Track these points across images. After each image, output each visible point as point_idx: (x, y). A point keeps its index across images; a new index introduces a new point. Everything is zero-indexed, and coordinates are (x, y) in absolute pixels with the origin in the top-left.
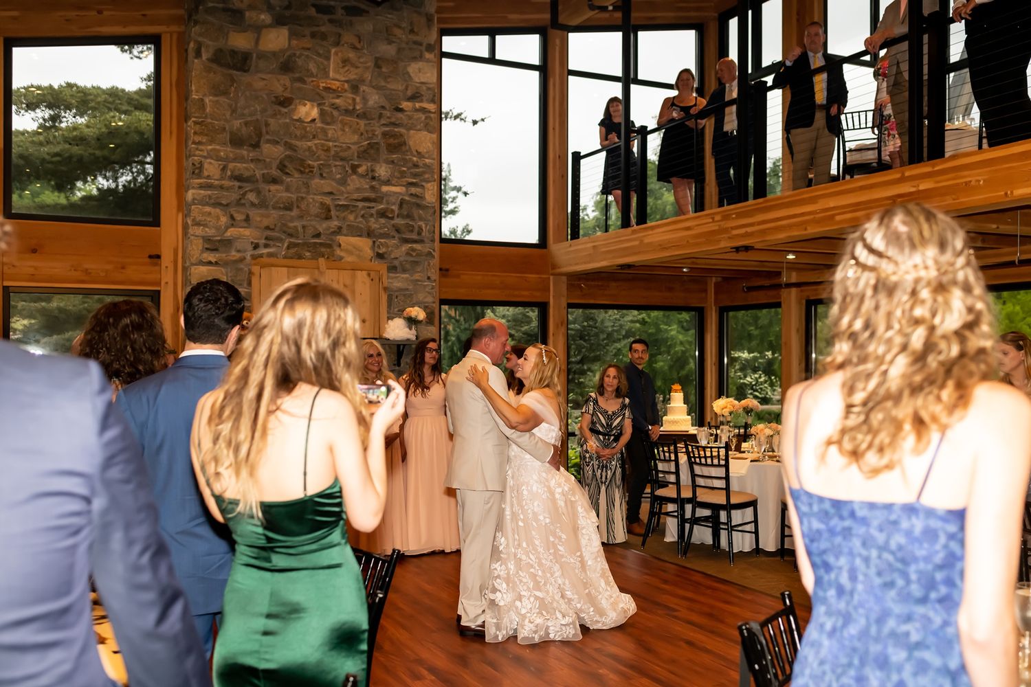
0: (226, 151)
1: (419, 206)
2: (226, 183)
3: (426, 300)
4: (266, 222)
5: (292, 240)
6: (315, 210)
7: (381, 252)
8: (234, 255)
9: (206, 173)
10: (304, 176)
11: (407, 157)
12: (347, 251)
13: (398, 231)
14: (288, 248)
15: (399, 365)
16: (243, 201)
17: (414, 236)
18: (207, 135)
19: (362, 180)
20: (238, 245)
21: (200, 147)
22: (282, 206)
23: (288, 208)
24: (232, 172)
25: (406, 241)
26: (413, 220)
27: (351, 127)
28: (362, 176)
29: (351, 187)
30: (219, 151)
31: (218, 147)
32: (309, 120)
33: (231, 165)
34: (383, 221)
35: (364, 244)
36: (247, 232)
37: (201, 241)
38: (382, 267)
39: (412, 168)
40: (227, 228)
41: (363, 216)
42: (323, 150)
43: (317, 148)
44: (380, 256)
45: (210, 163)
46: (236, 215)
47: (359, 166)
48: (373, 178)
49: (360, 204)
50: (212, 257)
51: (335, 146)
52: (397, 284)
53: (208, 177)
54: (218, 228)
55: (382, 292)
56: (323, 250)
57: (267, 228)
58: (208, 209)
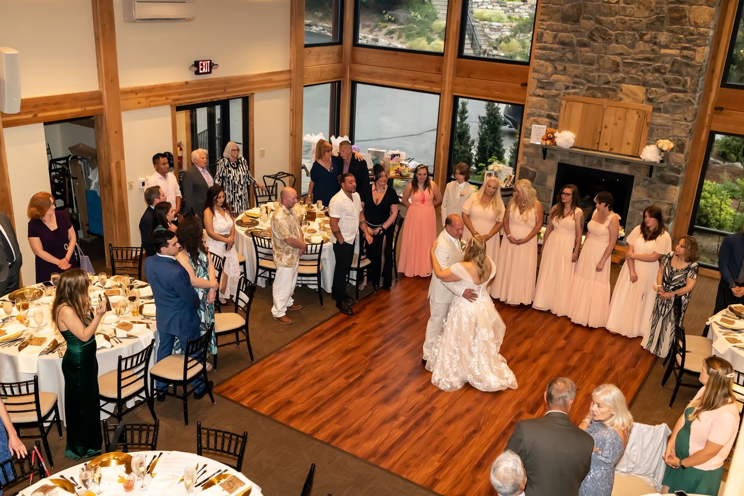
0: (560, 25)
1: (688, 65)
2: (556, 46)
3: (680, 135)
4: (576, 72)
5: (590, 85)
6: (608, 65)
7: (650, 97)
8: (554, 92)
9: (544, 40)
10: (605, 41)
11: (685, 27)
12: (626, 95)
13: (667, 83)
14: (587, 90)
15: (650, 176)
16: (563, 58)
17: (680, 88)
18: (548, 15)
19: (646, 44)
20: (557, 86)
21: (544, 23)
22: (587, 62)
23: (591, 64)
24: (559, 39)
25: (673, 91)
26: (681, 75)
27: (644, 5)
28: (647, 42)
29: (637, 50)
30: (553, 25)
31: (553, 23)
32: (615, 2)
33: (560, 34)
34: (657, 75)
35: (639, 91)
36: (563, 78)
37: (536, 82)
38: (649, 108)
39: (687, 35)
40: (552, 75)
41: (642, 71)
42: (621, 23)
43: (617, 22)
44: (650, 100)
45: (547, 33)
46: (558, 67)
47: (645, 34)
48: (655, 43)
49: (642, 63)
50: (540, 92)
51: (631, 20)
52: (659, 121)
53: (545, 42)
54: (546, 75)
55: (645, 125)
56: (610, 92)
57: (576, 76)
58: (542, 62)
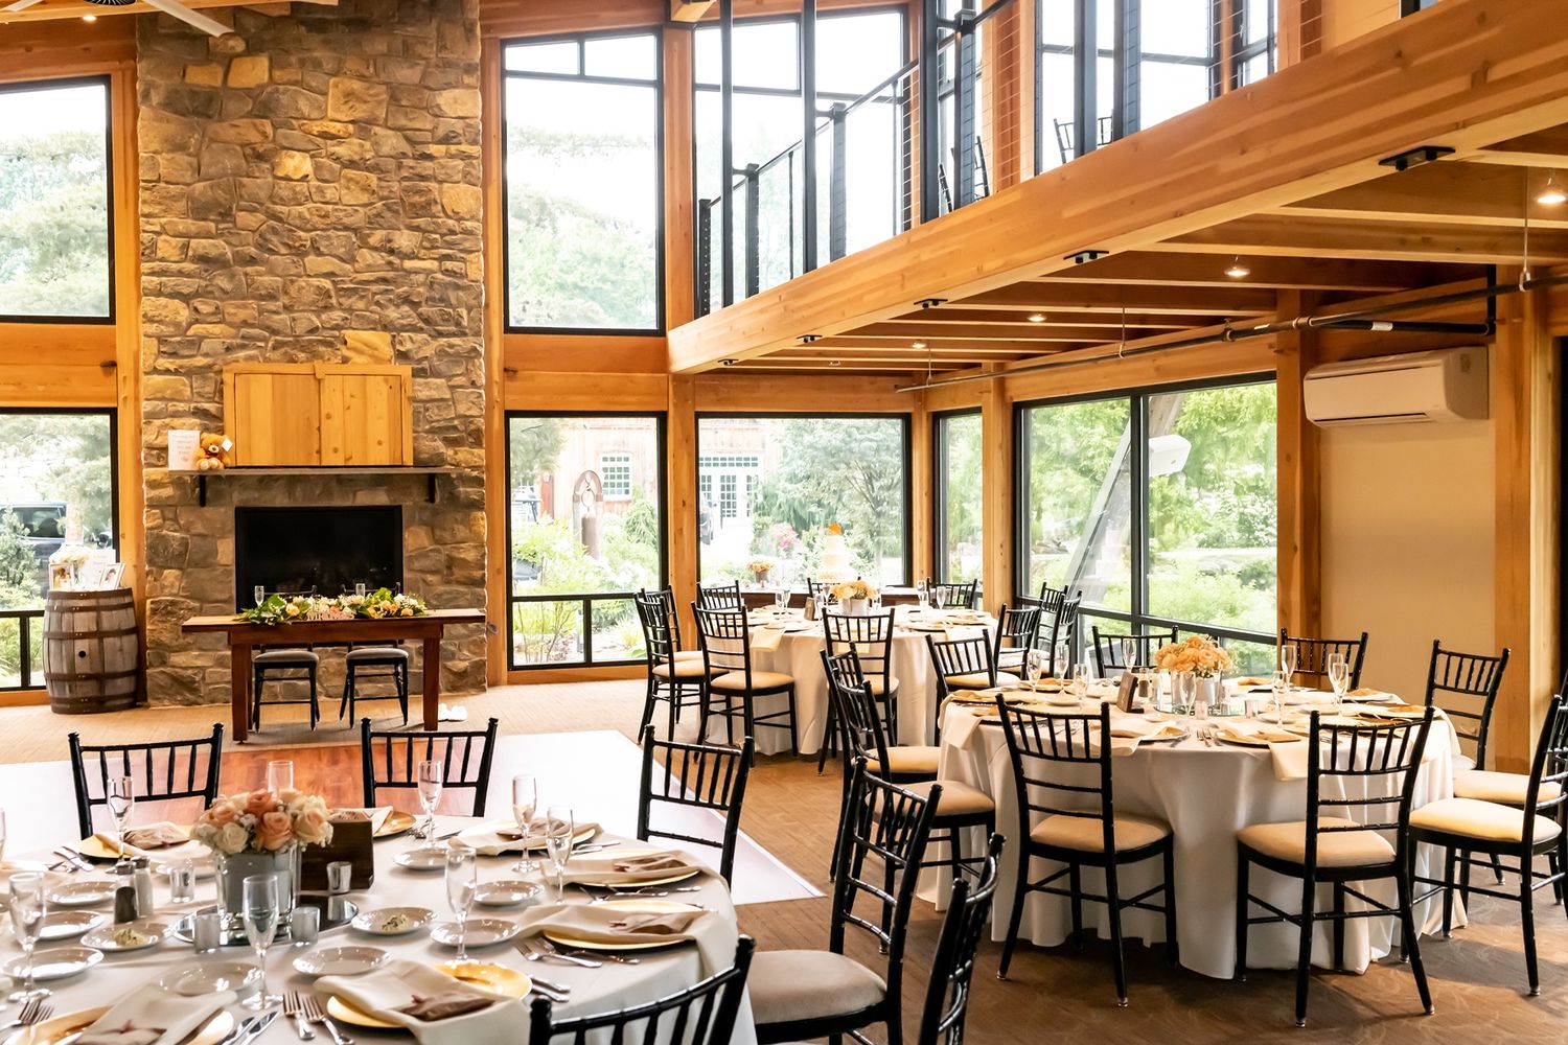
0: (191, 225)
1: (458, 287)
2: (188, 266)
3: (468, 413)
4: (242, 314)
5: (279, 338)
6: (309, 296)
7: (402, 349)
8: (200, 361)
9: (160, 254)
10: (293, 251)
11: (439, 220)
12: (355, 350)
13: (427, 321)
14: (274, 348)
15: (432, 500)
16: (210, 289)
17: (453, 328)
18: (160, 203)
19: (374, 254)
20: (205, 347)
21: (151, 220)
22: (263, 292)
23: (272, 297)
24: (194, 251)
25: (440, 334)
26: (450, 305)
27: (357, 183)
28: (375, 249)
29: (359, 265)
30: (176, 224)
31: (175, 219)
32: (298, 177)
33: (193, 242)
34: (406, 308)
35: (380, 340)
36: (217, 329)
37: (155, 342)
38: (406, 370)
39: (446, 235)
40: (189, 325)
41: (378, 303)
42: (319, 216)
43: (311, 214)
44: (403, 356)
45: (165, 241)
46: (202, 308)
47: (369, 236)
48: (391, 252)
49: (374, 288)
50: (168, 363)
51: (336, 210)
52: (424, 394)
53: (162, 260)
54: (177, 325)
55: (405, 402)
56: (322, 349)
57: (245, 323)
58: (163, 300)
